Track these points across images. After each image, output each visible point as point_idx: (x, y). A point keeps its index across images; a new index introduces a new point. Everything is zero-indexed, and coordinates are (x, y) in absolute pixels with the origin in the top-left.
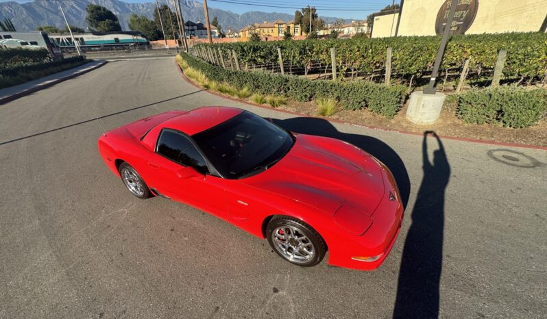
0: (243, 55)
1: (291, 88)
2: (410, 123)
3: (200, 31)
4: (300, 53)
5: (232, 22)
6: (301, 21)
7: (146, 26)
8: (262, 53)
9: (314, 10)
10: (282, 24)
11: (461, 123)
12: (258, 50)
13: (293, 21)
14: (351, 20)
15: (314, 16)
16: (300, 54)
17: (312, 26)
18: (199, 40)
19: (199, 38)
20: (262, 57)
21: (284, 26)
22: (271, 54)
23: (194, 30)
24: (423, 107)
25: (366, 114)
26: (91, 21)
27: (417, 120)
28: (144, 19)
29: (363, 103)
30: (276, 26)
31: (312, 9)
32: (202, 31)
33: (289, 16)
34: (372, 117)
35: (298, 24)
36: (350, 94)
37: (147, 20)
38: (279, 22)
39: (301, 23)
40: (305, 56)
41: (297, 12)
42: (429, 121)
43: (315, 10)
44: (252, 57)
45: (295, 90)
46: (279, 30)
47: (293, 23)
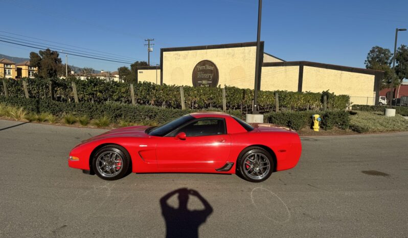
6: (38, 64)
10: (10, 64)
15: (57, 61)
21: (13, 66)
30: (1, 65)
35: (34, 67)
38: (6, 62)
39: (39, 67)
41: (32, 54)
46: (5, 71)
47: (26, 65)
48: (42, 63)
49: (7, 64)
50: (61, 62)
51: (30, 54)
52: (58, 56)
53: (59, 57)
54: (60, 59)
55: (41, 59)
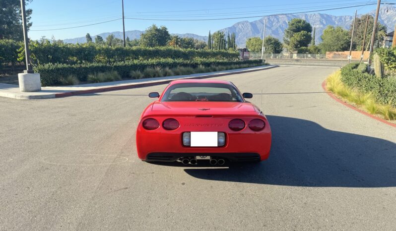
28: (340, 30)
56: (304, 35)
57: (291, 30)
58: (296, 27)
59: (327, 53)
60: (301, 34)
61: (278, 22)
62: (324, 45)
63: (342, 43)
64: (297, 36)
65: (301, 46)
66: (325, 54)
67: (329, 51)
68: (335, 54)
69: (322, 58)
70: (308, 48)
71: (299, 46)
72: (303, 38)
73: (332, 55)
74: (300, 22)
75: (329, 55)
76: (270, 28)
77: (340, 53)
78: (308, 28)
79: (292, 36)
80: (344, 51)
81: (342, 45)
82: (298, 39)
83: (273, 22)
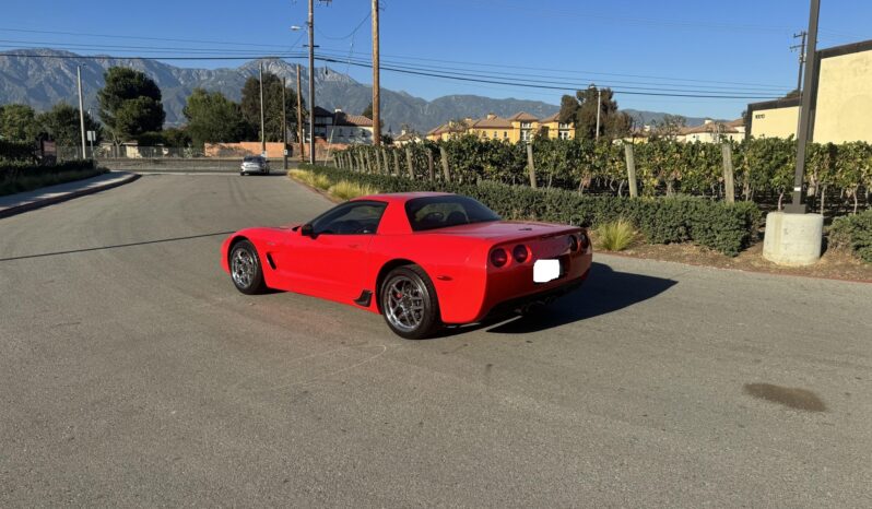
0: (459, 158)
1: (548, 208)
2: (769, 263)
3: (339, 128)
4: (569, 156)
5: (408, 114)
6: (575, 116)
7: (222, 113)
8: (495, 156)
9: (608, 94)
10: (530, 122)
11: (858, 263)
12: (486, 150)
13: (556, 115)
14: (703, 120)
15: (609, 107)
16: (568, 158)
17: (602, 129)
18: (334, 146)
19: (334, 142)
20: (493, 163)
21: (534, 125)
22: (512, 159)
23: (324, 126)
24: (786, 233)
25: (689, 249)
26: (107, 97)
27: (780, 257)
28: (221, 99)
29: (681, 229)
30: (516, 125)
31: (603, 92)
32: (343, 128)
33: (547, 109)
34: (698, 252)
35: (568, 123)
36: (658, 215)
37: (225, 101)
38: (523, 117)
39: (576, 121)
40: (577, 161)
41: (566, 99)
42: (800, 258)
43: (610, 94)
44: (475, 161)
45: (557, 211)
46: (522, 133)
47: (555, 121)
48: (580, 114)
49: (526, 122)
50: (616, 108)
51: (563, 99)
52: (610, 98)
53: (612, 100)
54: (615, 103)
55: (579, 107)
56: (147, 106)
57: (115, 93)
58: (126, 87)
59: (207, 145)
60: (140, 103)
61: (41, 69)
62: (196, 128)
63: (233, 126)
64: (131, 108)
65: (144, 131)
66: (203, 147)
67: (209, 141)
68: (223, 148)
69: (198, 155)
70: (162, 134)
71: (140, 129)
72: (145, 111)
73: (216, 150)
74: (130, 74)
75: (211, 151)
76: (20, 83)
77: (233, 145)
78: (151, 90)
79: (117, 107)
80: (239, 142)
81: (233, 130)
82: (136, 113)
83: (26, 69)
